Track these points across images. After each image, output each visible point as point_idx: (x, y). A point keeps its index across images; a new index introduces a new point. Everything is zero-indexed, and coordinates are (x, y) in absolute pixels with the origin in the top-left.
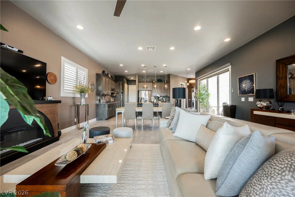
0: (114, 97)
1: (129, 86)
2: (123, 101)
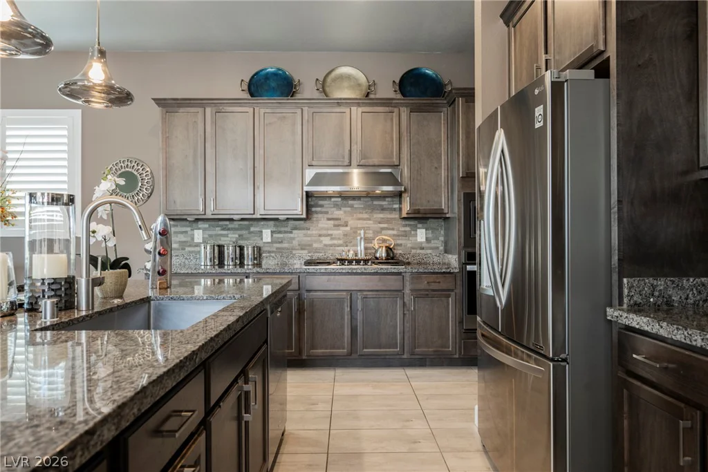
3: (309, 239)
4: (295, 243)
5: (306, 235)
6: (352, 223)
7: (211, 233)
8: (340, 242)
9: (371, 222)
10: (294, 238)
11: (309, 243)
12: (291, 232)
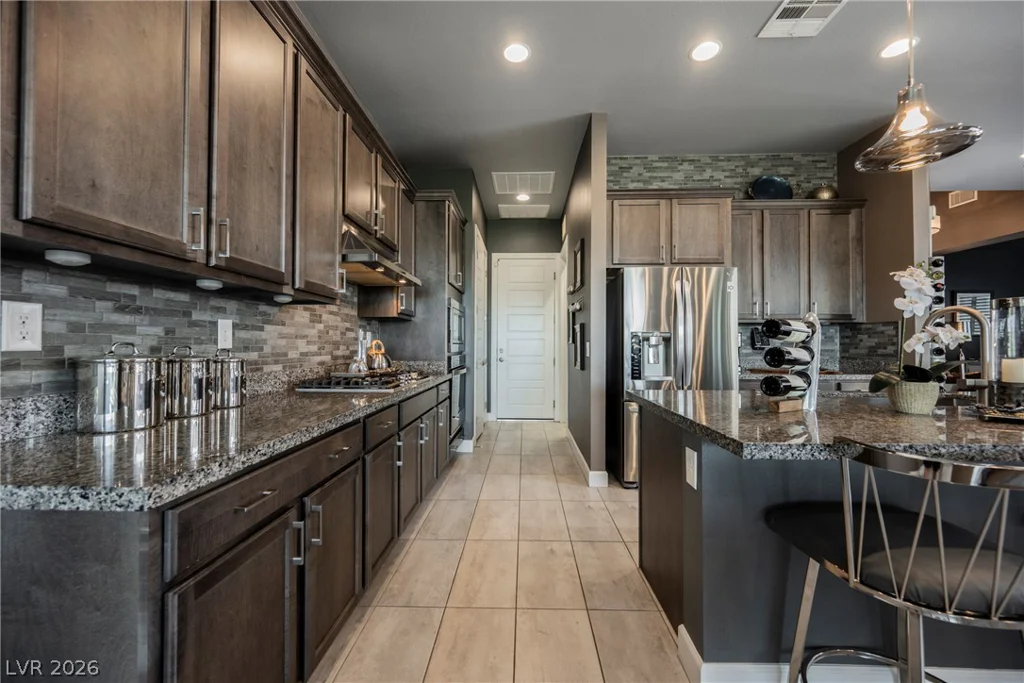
0: (392, 327)
1: (495, 256)
2: (463, 359)
3: (283, 342)
4: (267, 349)
5: (282, 336)
6: (325, 317)
7: (74, 317)
8: (314, 348)
9: (339, 319)
10: (265, 341)
11: (284, 350)
12: (261, 329)
